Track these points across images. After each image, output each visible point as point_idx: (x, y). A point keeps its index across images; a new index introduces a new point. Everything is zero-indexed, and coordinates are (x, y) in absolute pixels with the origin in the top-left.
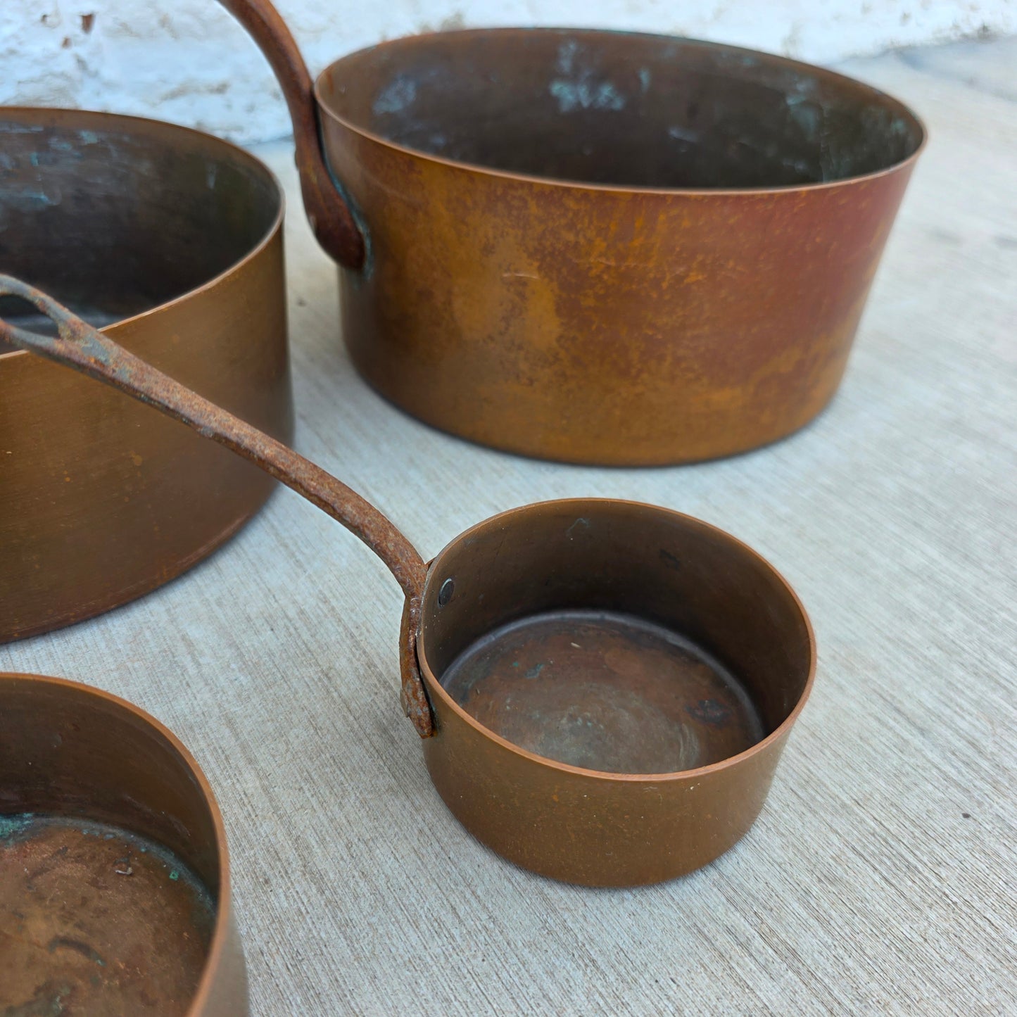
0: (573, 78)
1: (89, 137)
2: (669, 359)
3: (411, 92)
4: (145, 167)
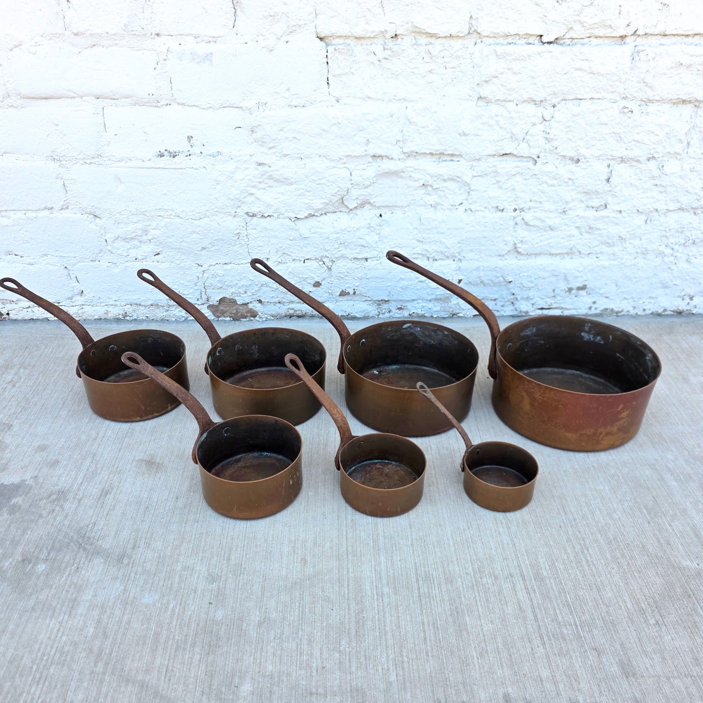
0: (589, 332)
1: (446, 333)
2: (554, 422)
3: (534, 330)
4: (456, 342)
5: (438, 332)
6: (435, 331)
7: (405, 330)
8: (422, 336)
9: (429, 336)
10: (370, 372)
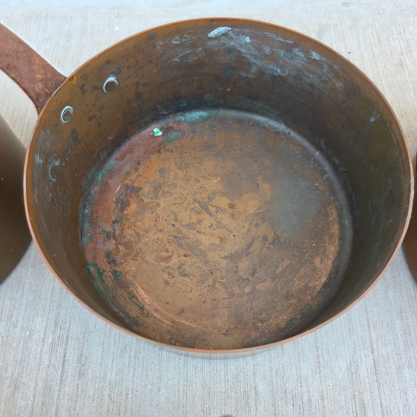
1: (315, 55)
5: (296, 50)
6: (289, 48)
7: (214, 42)
8: (255, 57)
9: (273, 58)
10: (145, 133)
